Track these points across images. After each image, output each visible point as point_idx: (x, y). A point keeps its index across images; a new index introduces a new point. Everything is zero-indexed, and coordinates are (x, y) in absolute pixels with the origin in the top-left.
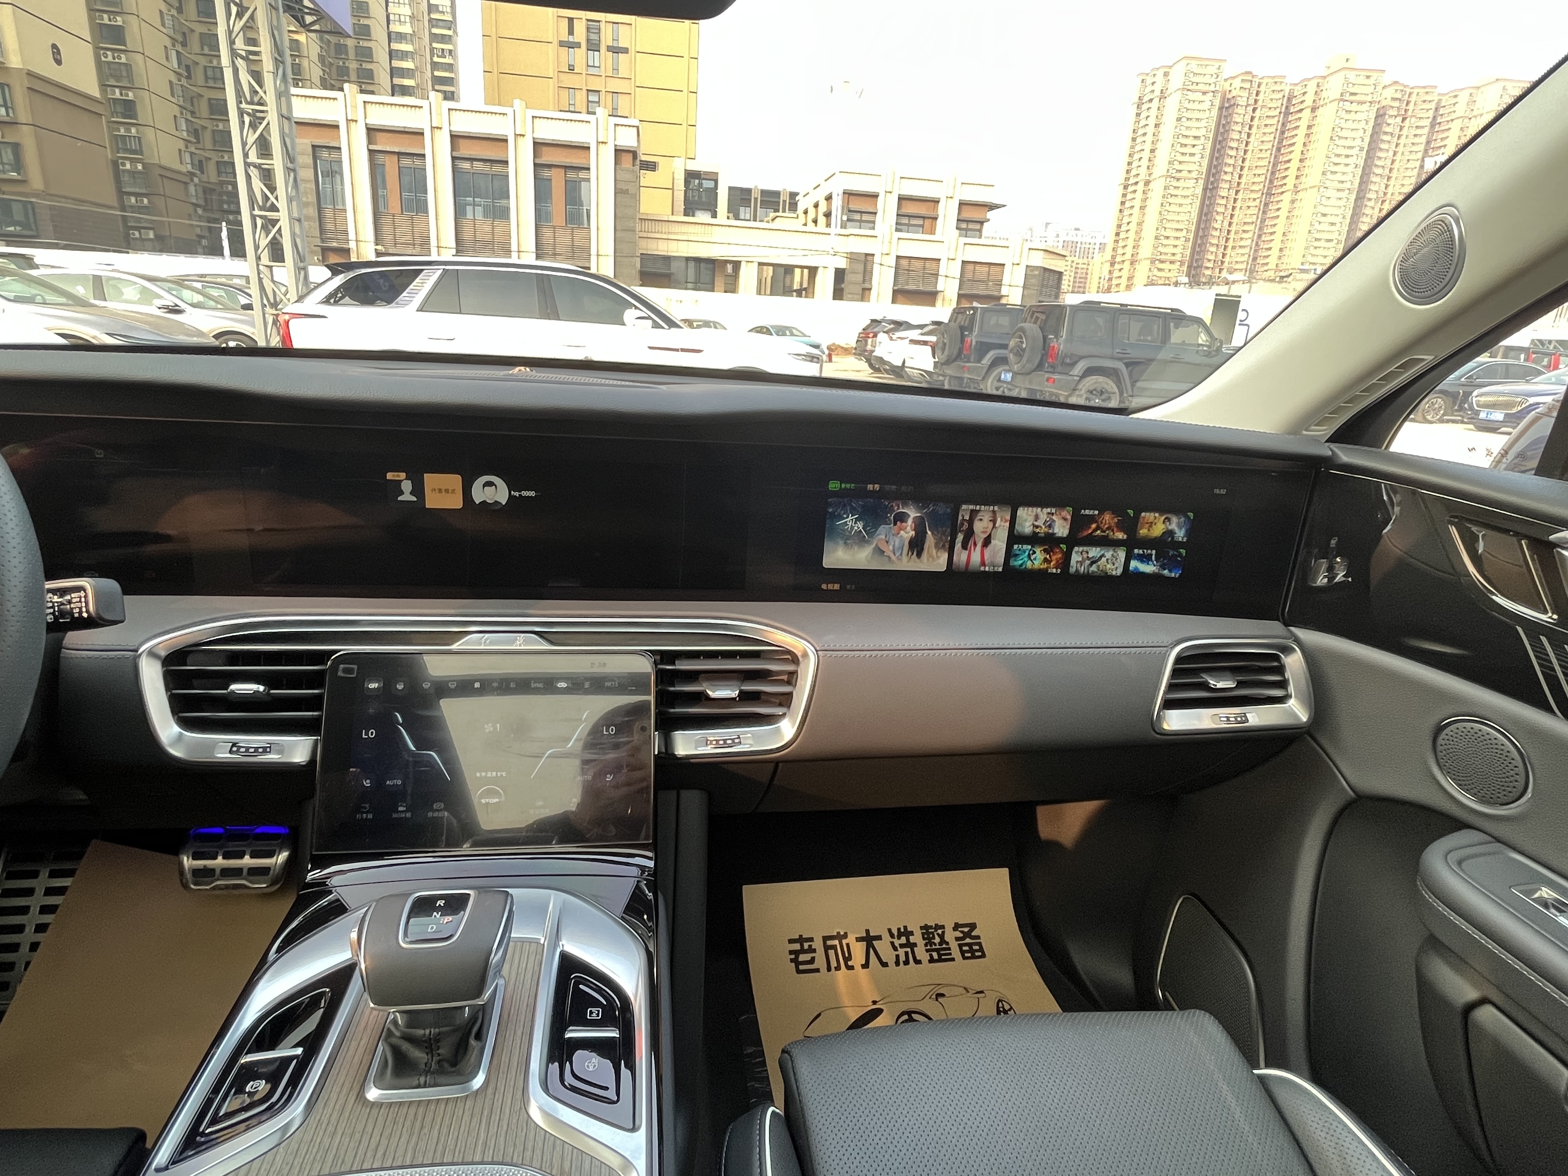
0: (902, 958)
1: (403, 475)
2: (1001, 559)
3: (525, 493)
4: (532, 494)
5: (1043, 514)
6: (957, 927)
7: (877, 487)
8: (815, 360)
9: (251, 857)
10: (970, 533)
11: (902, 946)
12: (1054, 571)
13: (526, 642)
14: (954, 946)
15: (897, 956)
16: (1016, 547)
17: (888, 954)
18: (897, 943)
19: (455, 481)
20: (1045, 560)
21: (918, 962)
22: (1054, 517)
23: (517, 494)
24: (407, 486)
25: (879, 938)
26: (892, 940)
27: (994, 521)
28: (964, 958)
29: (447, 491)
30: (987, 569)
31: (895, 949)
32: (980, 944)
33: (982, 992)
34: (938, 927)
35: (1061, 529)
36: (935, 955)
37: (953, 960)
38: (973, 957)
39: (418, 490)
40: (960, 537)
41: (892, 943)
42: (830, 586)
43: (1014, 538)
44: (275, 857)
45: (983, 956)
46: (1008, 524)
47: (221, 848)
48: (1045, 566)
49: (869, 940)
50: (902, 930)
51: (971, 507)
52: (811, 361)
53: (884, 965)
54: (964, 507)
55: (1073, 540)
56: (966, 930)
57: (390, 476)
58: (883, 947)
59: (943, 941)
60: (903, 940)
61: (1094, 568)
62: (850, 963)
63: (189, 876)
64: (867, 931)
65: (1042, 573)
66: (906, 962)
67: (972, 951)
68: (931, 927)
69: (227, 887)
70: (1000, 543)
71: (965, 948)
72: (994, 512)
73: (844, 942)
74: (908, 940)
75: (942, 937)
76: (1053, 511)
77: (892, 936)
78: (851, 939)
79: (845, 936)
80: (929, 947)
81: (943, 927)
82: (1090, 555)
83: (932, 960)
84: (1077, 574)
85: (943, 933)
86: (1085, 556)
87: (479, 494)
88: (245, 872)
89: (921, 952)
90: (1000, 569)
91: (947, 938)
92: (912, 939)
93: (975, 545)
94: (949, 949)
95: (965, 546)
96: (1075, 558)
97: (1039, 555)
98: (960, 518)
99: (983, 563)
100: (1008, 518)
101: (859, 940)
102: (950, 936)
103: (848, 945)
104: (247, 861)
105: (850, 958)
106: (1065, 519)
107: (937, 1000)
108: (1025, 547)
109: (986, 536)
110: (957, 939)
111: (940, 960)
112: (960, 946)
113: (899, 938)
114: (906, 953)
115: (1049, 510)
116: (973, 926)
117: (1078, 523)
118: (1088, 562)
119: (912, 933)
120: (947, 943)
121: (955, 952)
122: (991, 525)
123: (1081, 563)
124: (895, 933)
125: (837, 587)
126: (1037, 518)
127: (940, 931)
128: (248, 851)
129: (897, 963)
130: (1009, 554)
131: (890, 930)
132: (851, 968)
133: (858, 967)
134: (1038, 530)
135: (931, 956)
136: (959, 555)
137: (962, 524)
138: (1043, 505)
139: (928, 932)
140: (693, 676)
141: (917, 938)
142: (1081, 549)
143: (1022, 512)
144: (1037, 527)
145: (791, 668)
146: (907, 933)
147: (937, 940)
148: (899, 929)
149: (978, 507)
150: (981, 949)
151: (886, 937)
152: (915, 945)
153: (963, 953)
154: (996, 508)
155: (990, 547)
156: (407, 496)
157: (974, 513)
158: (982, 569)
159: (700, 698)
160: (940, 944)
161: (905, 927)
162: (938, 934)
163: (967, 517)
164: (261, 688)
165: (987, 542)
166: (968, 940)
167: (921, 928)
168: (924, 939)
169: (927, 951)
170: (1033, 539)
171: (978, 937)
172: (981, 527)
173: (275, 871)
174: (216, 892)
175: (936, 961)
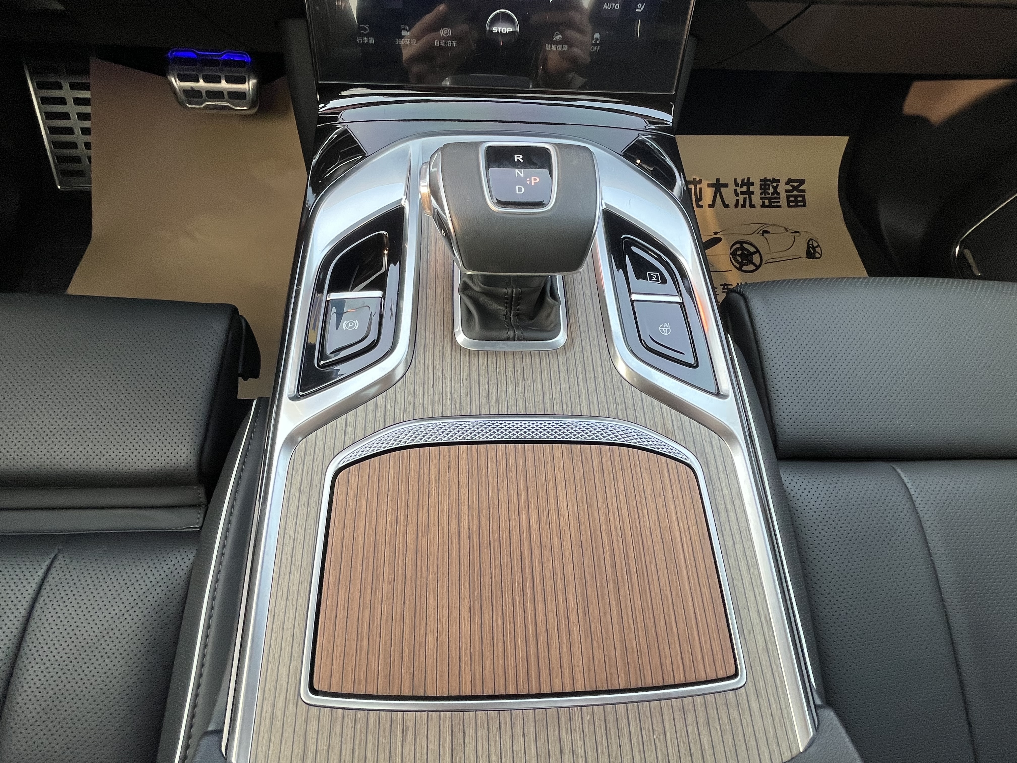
0: (741, 202)
6: (789, 181)
9: (227, 82)
11: (742, 193)
14: (783, 195)
15: (737, 201)
17: (730, 198)
18: (739, 190)
21: (752, 206)
25: (726, 185)
26: (736, 188)
28: (789, 206)
31: (737, 195)
32: (804, 197)
33: (798, 232)
34: (774, 180)
36: (767, 202)
37: (780, 206)
38: (797, 206)
41: (735, 190)
44: (247, 83)
45: (804, 206)
47: (201, 72)
49: (718, 186)
50: (746, 181)
53: (726, 206)
56: (796, 184)
58: (728, 194)
59: (776, 192)
60: (745, 189)
62: (700, 203)
63: (182, 96)
64: (718, 180)
66: (743, 206)
67: (796, 201)
68: (769, 180)
69: (215, 107)
71: (792, 199)
73: (698, 186)
74: (748, 188)
75: (775, 188)
77: (737, 185)
78: (704, 185)
79: (700, 182)
80: (763, 196)
81: (778, 181)
83: (763, 206)
85: (777, 185)
88: (226, 95)
89: (756, 199)
91: (779, 190)
92: (752, 189)
94: (779, 198)
101: (710, 186)
102: (782, 188)
103: (701, 189)
104: (224, 85)
105: (701, 199)
107: (763, 235)
110: (787, 191)
111: (770, 206)
112: (788, 197)
113: (741, 187)
114: (745, 199)
116: (802, 182)
119: (752, 184)
120: (778, 194)
121: (783, 201)
124: (740, 182)
127: (775, 184)
128: (223, 76)
129: (736, 206)
131: (735, 180)
132: (701, 207)
133: (706, 207)
135: (764, 202)
139: (765, 183)
141: (756, 189)
146: (749, 184)
147: (771, 190)
148: (743, 180)
150: (804, 201)
151: (732, 186)
152: (753, 193)
153: (789, 201)
160: (772, 194)
161: (748, 179)
162: (773, 186)
166: (795, 193)
167: (761, 180)
168: (761, 189)
169: (761, 198)
171: (804, 191)
173: (249, 98)
174: (208, 111)
175: (767, 207)
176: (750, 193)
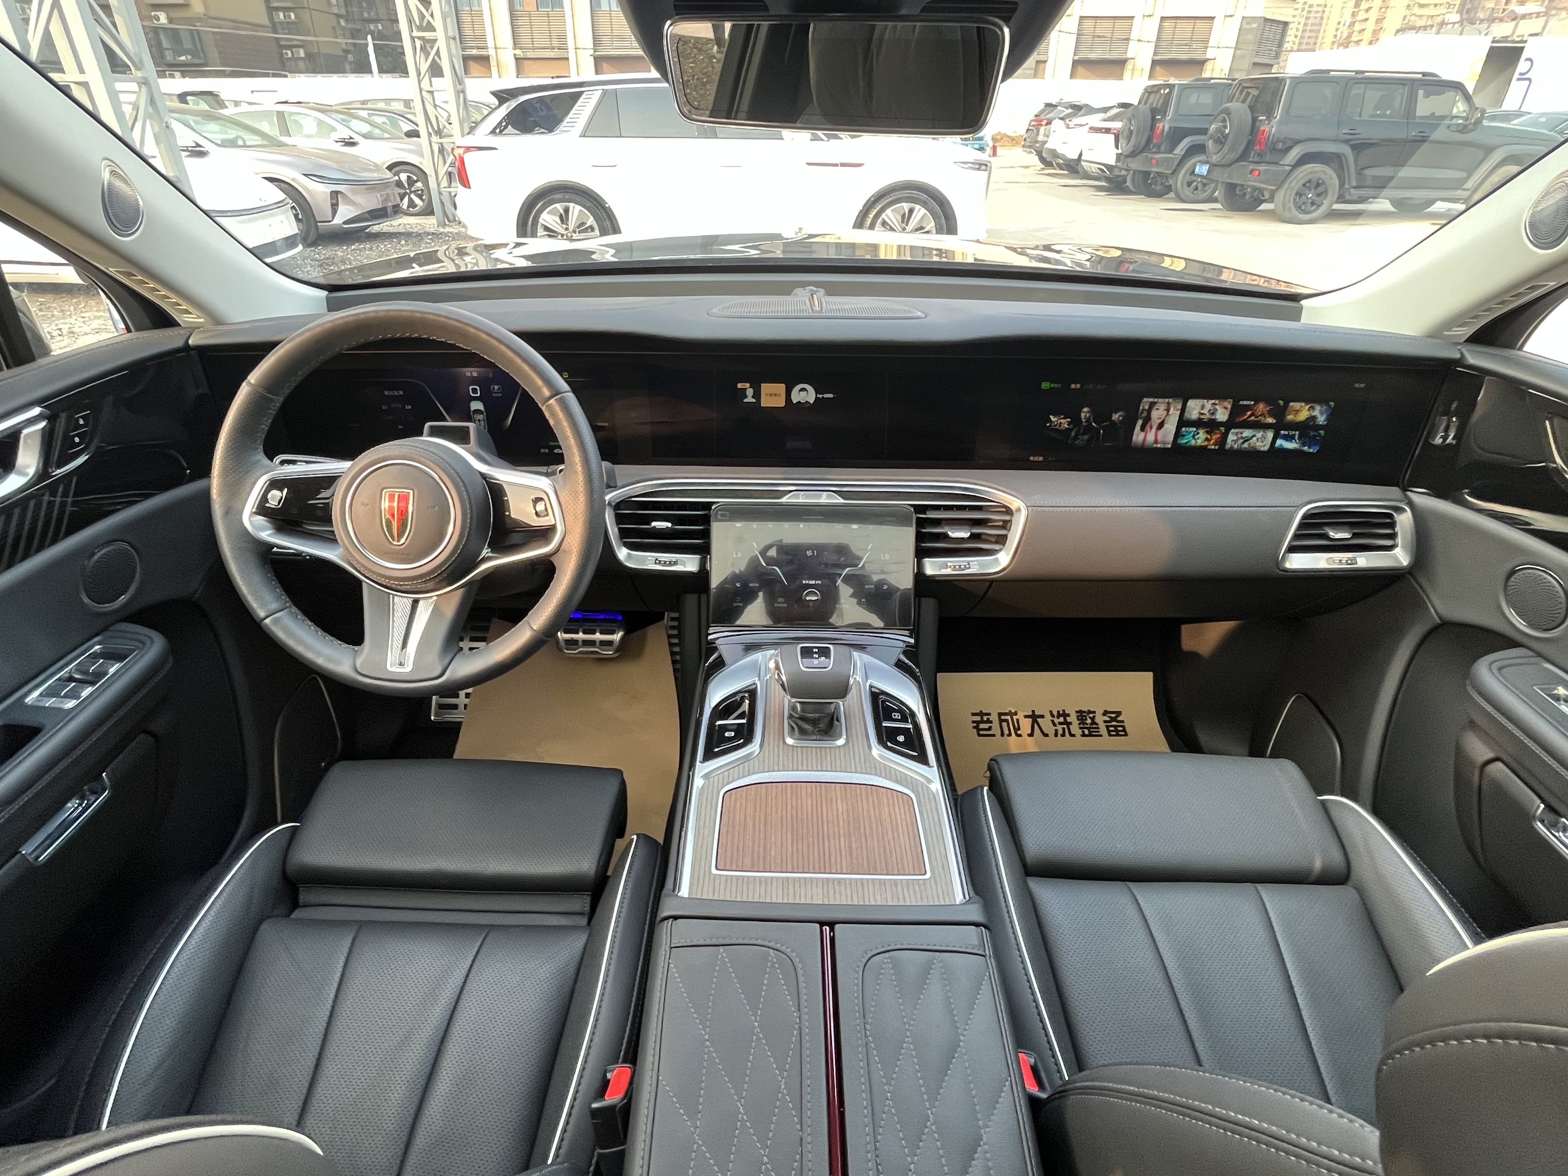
0: (1060, 732)
1: (748, 385)
2: (1171, 438)
3: (826, 396)
4: (831, 396)
5: (1208, 404)
6: (1105, 713)
7: (1078, 386)
8: (983, 167)
9: (601, 633)
10: (1147, 420)
11: (1060, 723)
12: (1213, 447)
13: (828, 497)
14: (1102, 726)
15: (1056, 730)
16: (1184, 429)
17: (1048, 728)
18: (1056, 721)
19: (781, 388)
20: (1207, 439)
21: (1072, 735)
22: (1217, 407)
23: (821, 396)
24: (750, 392)
25: (1042, 717)
26: (1053, 719)
27: (1168, 410)
28: (1110, 735)
29: (775, 395)
30: (1159, 446)
31: (1054, 725)
32: (1123, 727)
34: (1090, 712)
35: (1222, 415)
36: (1086, 732)
37: (1101, 736)
38: (1118, 735)
39: (757, 395)
40: (1140, 422)
41: (1053, 721)
42: (1036, 459)
43: (1183, 423)
44: (617, 635)
45: (1126, 735)
46: (1179, 412)
47: (581, 626)
48: (1206, 443)
49: (1034, 718)
50: (1061, 712)
51: (1151, 400)
52: (978, 169)
53: (1046, 735)
54: (1145, 400)
55: (1230, 425)
56: (1113, 715)
57: (740, 386)
58: (1045, 723)
59: (1093, 723)
60: (1061, 719)
61: (1246, 445)
62: (1019, 732)
63: (563, 644)
64: (1033, 711)
65: (1203, 448)
66: (1063, 735)
67: (1116, 731)
68: (1084, 712)
69: (587, 652)
70: (1171, 427)
71: (1111, 729)
72: (1169, 404)
73: (1015, 718)
74: (1065, 719)
75: (1093, 719)
76: (1217, 402)
77: (1053, 716)
78: (1020, 716)
79: (1016, 713)
80: (1082, 726)
81: (1094, 712)
82: (1244, 435)
83: (1084, 735)
84: (1232, 451)
85: (1094, 716)
86: (1239, 436)
87: (797, 396)
88: (598, 643)
89: (1075, 728)
90: (1169, 446)
91: (1097, 720)
92: (1069, 719)
93: (1151, 428)
94: (1098, 728)
95: (1143, 429)
96: (1231, 437)
97: (1202, 435)
98: (1141, 408)
99: (1156, 442)
100: (1180, 407)
101: (1026, 717)
102: (1100, 719)
103: (1018, 720)
104: (598, 636)
105: (1019, 729)
106: (1226, 408)
108: (1191, 429)
109: (1160, 421)
110: (1105, 722)
111: (1090, 735)
112: (1107, 727)
113: (1058, 718)
114: (1064, 729)
115: (1213, 401)
116: (1119, 713)
117: (1236, 411)
118: (1241, 441)
119: (1068, 715)
120: (1097, 724)
121: (1103, 730)
122: (1165, 413)
123: (1235, 441)
124: (1056, 714)
125: (1041, 459)
126: (1203, 407)
127: (1091, 715)
128: (599, 630)
129: (1056, 735)
130: (1178, 434)
131: (1051, 712)
132: (1020, 735)
133: (1025, 735)
134: (1202, 417)
135: (1083, 732)
136: (1137, 435)
137: (1142, 413)
138: (1209, 398)
139: (1082, 715)
140: (937, 522)
141: (1073, 718)
142: (1237, 430)
143: (1191, 403)
144: (1202, 414)
145: (1007, 518)
146: (1065, 715)
147: (1089, 721)
148: (1058, 712)
149: (1156, 400)
150: (1124, 730)
151: (1048, 717)
152: (1071, 723)
153: (1109, 731)
154: (1171, 400)
155: (1163, 429)
156: (750, 399)
157: (1152, 405)
158: (1155, 446)
159: (944, 537)
160: (1091, 724)
161: (1064, 711)
162: (1090, 717)
163: (1147, 407)
164: (669, 525)
165: (1161, 426)
166: (1114, 723)
167: (1077, 712)
168: (1078, 720)
169: (1080, 728)
170: (1199, 424)
171: (1123, 722)
172: (1157, 415)
173: (616, 644)
174: (580, 656)
175: (1087, 736)
176: (1066, 723)
